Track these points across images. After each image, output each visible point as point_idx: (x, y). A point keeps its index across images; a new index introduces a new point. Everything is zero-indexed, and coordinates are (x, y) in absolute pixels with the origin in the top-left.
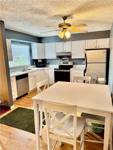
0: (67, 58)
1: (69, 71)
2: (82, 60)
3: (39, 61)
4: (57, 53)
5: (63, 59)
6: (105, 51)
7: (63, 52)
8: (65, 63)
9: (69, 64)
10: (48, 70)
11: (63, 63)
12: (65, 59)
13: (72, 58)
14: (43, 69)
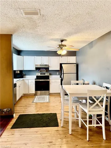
0: (44, 70)
1: (49, 80)
2: (56, 72)
3: (16, 72)
4: (36, 65)
5: (41, 70)
6: (75, 65)
7: (41, 64)
8: (42, 74)
9: (46, 75)
10: (28, 80)
11: (41, 74)
12: (42, 70)
13: (50, 69)
14: (23, 80)
